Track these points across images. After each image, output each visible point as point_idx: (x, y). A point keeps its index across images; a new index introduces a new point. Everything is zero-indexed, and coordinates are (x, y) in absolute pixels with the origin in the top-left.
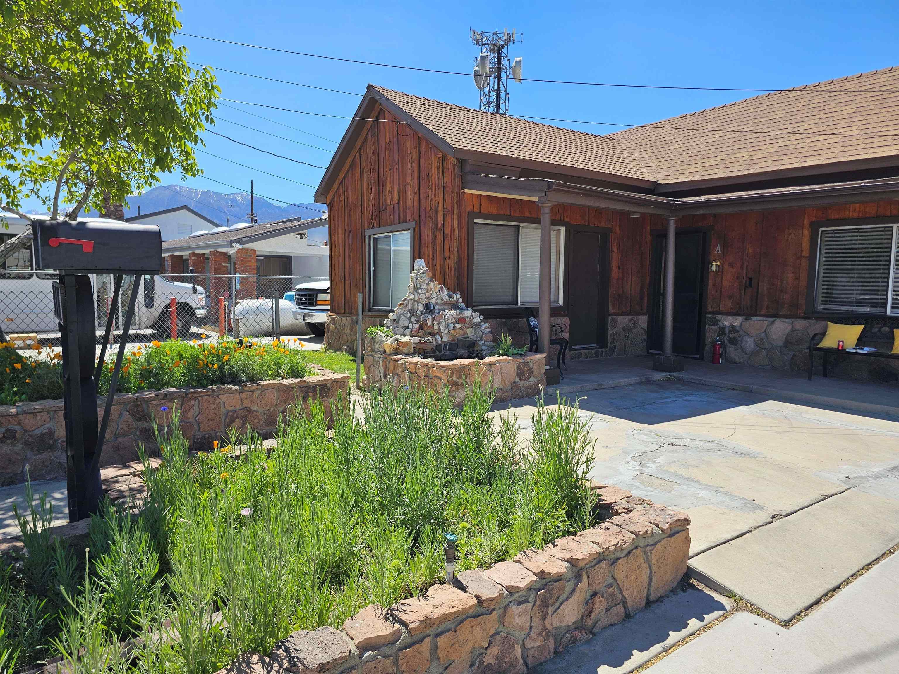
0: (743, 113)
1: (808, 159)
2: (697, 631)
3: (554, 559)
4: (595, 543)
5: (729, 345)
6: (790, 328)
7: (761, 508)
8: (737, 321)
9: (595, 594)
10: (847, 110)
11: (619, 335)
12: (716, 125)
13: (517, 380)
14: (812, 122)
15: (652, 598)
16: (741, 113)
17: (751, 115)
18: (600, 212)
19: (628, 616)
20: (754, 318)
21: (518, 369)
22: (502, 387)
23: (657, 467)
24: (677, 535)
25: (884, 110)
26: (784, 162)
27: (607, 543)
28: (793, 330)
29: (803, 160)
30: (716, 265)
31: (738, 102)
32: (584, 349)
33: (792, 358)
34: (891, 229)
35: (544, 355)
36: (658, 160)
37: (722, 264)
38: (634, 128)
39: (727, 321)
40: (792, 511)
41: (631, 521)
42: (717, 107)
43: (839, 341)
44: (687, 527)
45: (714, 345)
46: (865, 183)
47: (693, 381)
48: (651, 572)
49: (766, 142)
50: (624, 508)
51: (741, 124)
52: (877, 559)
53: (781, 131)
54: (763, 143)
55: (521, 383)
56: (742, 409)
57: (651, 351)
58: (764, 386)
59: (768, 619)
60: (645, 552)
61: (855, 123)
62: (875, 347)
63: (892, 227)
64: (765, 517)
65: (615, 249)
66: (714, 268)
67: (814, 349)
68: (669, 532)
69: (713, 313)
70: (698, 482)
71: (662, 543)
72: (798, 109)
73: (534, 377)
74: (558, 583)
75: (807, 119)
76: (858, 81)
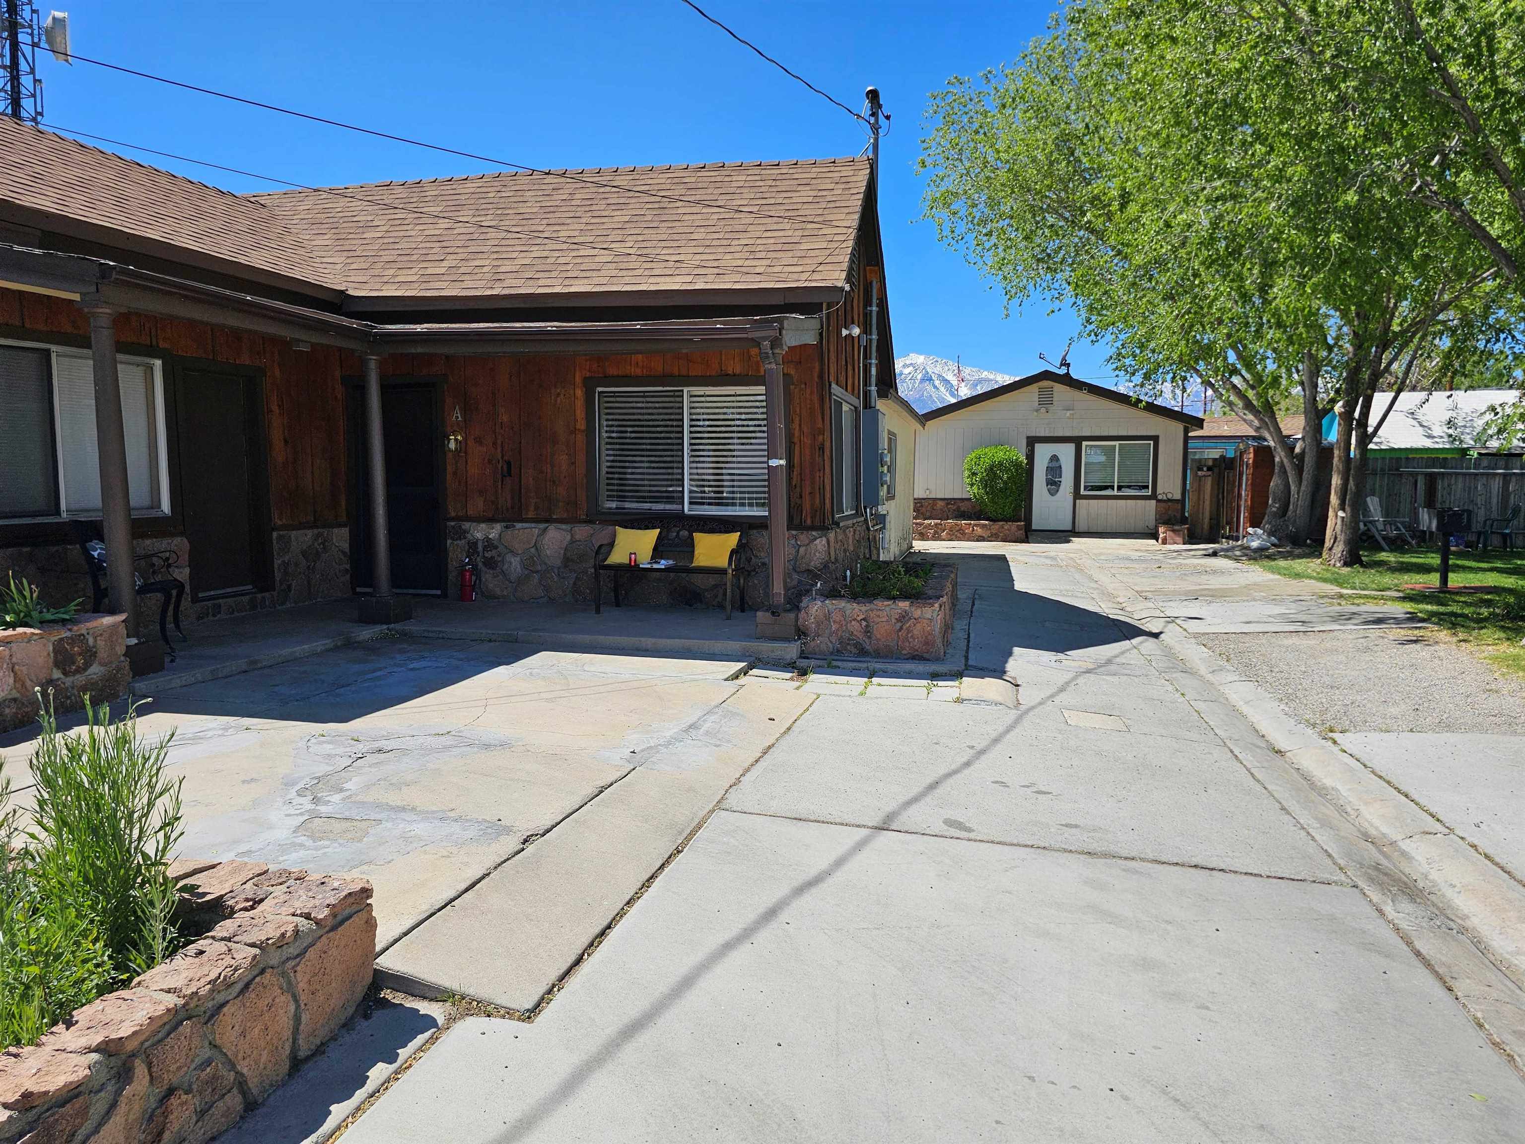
0: (480, 196)
1: (572, 282)
2: (383, 1085)
3: (64, 1055)
4: (169, 991)
5: (484, 569)
6: (569, 537)
7: (508, 830)
8: (494, 531)
9: (171, 1091)
10: (621, 217)
11: (296, 565)
12: (440, 209)
13: (57, 674)
14: (576, 227)
15: (302, 1054)
16: (477, 196)
17: (491, 201)
18: (237, 335)
19: (251, 1106)
20: (519, 525)
21: (55, 651)
22: (17, 695)
23: (343, 799)
24: (347, 923)
25: (663, 225)
26: (541, 283)
27: (194, 983)
28: (573, 541)
29: (567, 282)
30: (456, 440)
31: (472, 176)
32: (224, 596)
33: (575, 584)
34: (681, 393)
35: (123, 617)
36: (345, 254)
37: (465, 439)
38: (300, 189)
39: (479, 532)
40: (554, 823)
41: (254, 922)
42: (440, 179)
43: (631, 554)
44: (369, 901)
45: (462, 572)
46: (642, 325)
47: (426, 634)
48: (298, 1007)
49: (515, 249)
50: (247, 900)
51: (477, 213)
52: (662, 867)
53: (536, 234)
54: (510, 249)
55: (69, 681)
56: (501, 670)
57: (358, 590)
58: (534, 630)
59: (503, 1017)
60: (284, 974)
61: (630, 238)
62: (674, 559)
63: (682, 391)
64: (513, 843)
65: (275, 408)
66: (452, 445)
67: (600, 566)
68: (330, 923)
69: (458, 519)
70: (414, 809)
71: (319, 945)
72: (557, 203)
73: (101, 664)
74: (68, 1106)
75: (569, 221)
76: (631, 177)
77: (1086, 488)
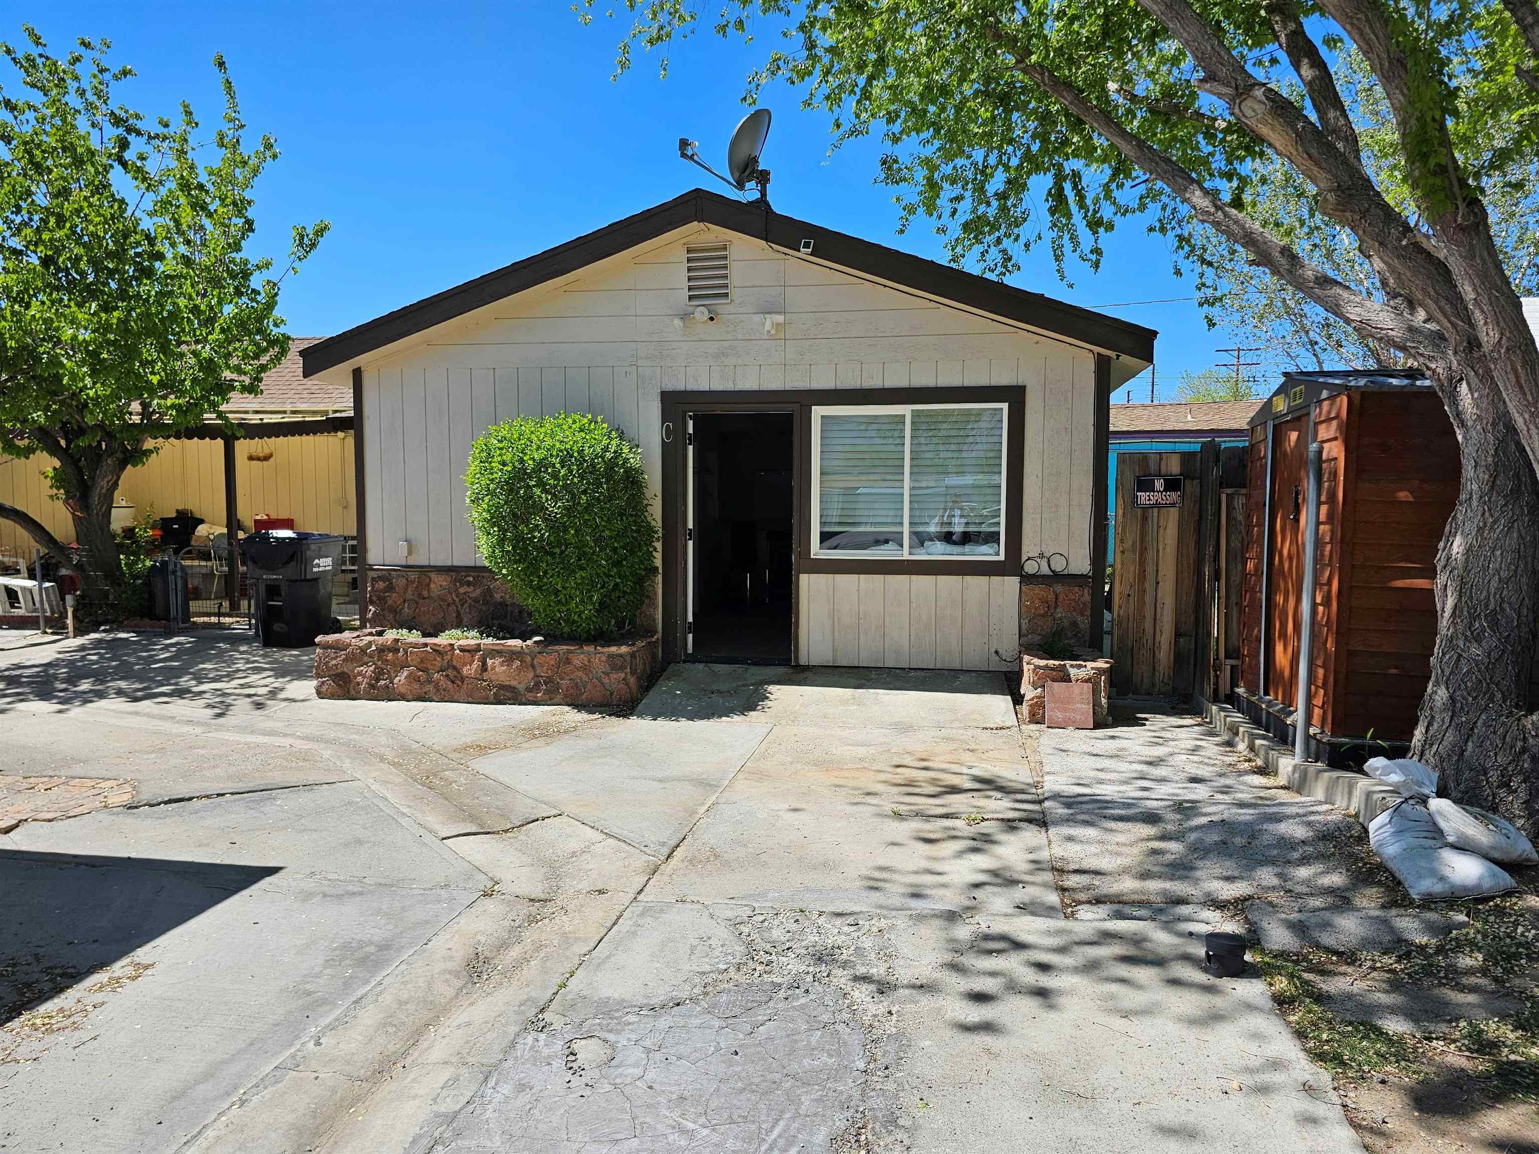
77: (825, 537)
